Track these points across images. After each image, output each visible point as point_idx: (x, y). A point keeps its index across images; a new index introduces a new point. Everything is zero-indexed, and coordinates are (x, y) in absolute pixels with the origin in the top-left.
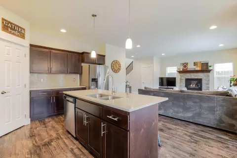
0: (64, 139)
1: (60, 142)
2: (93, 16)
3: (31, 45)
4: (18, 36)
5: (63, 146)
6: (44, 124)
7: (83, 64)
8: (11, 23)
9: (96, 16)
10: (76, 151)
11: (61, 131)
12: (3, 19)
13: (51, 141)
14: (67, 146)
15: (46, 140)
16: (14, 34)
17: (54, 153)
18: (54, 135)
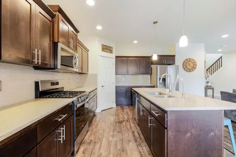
0: (131, 123)
1: (128, 124)
2: (154, 23)
3: (116, 57)
4: (109, 52)
5: (129, 127)
6: (123, 109)
7: (152, 66)
8: (106, 46)
9: (157, 22)
10: (136, 134)
11: (131, 117)
12: (102, 45)
13: (123, 121)
14: (131, 127)
15: (121, 120)
16: (107, 52)
17: (123, 129)
18: (126, 118)
